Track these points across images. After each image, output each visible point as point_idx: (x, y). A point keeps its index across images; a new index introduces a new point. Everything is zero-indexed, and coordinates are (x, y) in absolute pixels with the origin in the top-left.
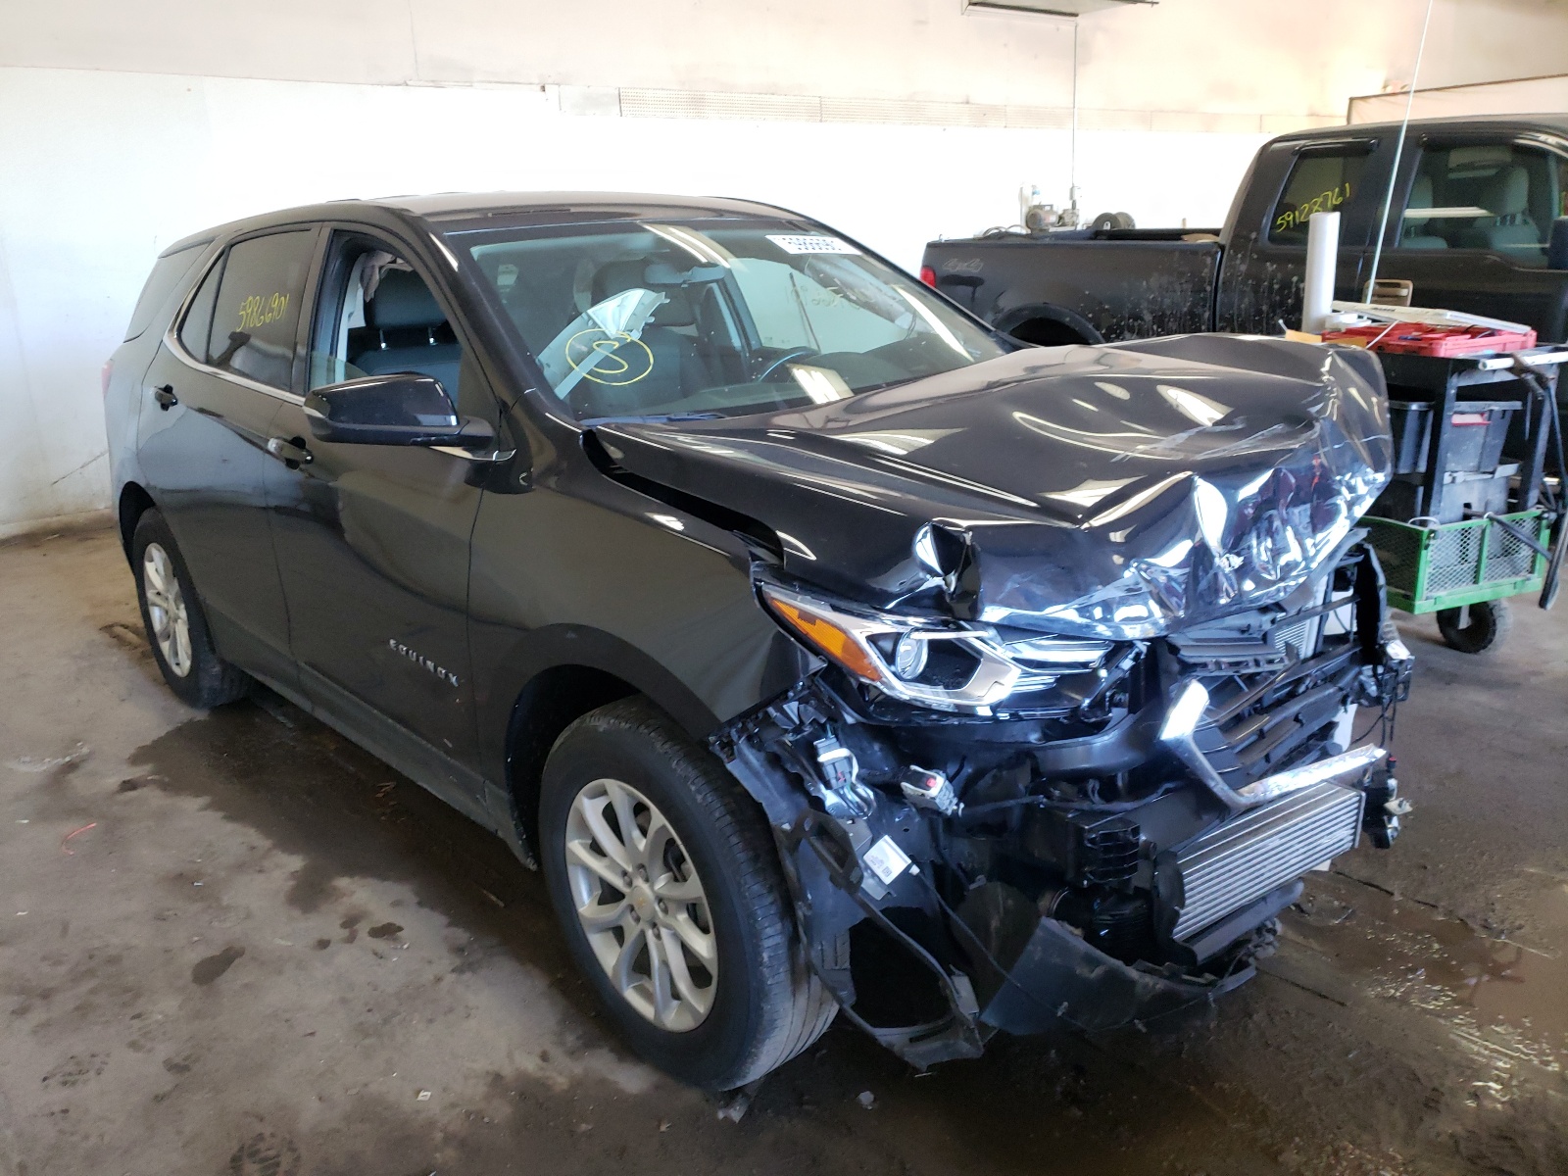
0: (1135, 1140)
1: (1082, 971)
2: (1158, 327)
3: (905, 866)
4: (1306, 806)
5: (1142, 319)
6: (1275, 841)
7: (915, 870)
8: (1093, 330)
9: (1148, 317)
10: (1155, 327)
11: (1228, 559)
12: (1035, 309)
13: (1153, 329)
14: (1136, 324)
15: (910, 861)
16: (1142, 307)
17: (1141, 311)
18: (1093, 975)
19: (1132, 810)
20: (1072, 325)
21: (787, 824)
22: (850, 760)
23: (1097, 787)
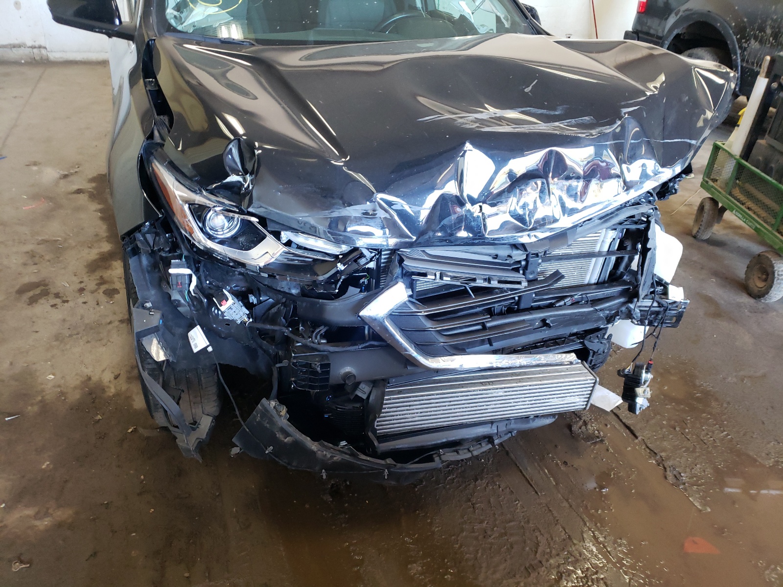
0: (343, 525)
1: (280, 436)
2: (773, 40)
3: (205, 345)
4: (545, 376)
5: (765, 32)
6: (501, 393)
7: (210, 349)
8: (733, 35)
9: (769, 31)
10: (771, 39)
11: (481, 207)
12: (702, 14)
13: (769, 41)
14: (760, 34)
15: (208, 343)
16: (767, 23)
17: (766, 26)
18: (286, 440)
19: (332, 352)
20: (721, 29)
21: (150, 303)
22: (190, 276)
23: (322, 332)
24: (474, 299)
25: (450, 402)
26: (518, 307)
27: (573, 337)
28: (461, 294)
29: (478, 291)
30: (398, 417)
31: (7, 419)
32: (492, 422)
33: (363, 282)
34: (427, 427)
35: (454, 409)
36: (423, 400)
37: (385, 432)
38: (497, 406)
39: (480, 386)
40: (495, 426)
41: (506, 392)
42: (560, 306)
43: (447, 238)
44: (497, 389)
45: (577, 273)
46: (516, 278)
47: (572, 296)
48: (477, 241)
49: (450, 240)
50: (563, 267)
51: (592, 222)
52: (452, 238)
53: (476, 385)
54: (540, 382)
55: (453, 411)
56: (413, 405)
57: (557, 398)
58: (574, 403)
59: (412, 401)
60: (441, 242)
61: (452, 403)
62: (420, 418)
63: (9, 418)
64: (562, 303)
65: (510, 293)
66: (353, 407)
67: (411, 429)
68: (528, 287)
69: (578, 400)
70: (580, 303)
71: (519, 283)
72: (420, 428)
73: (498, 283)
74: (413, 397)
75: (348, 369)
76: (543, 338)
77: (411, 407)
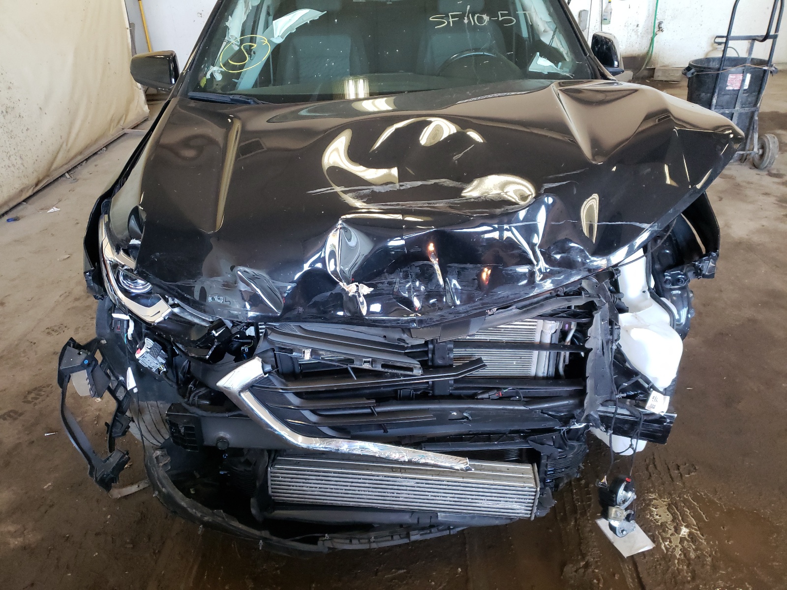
1: (159, 485)
7: (137, 390)
11: (357, 287)
15: (135, 385)
18: (163, 490)
19: (201, 416)
21: (105, 340)
22: (128, 321)
23: (201, 394)
24: (355, 381)
25: (352, 482)
26: (433, 392)
27: (515, 435)
28: (342, 373)
29: (360, 372)
30: (295, 488)
31: (46, 435)
32: (412, 512)
33: (244, 350)
34: (330, 503)
35: (359, 491)
36: (319, 476)
37: (283, 500)
38: (410, 496)
39: (389, 472)
40: (416, 516)
41: (417, 483)
42: (482, 399)
43: (322, 315)
44: (406, 478)
45: (516, 363)
46: (407, 364)
47: (498, 389)
48: (355, 321)
49: (324, 316)
50: (484, 355)
51: (508, 310)
52: (328, 317)
53: (385, 469)
54: (461, 480)
55: (357, 492)
56: (309, 479)
57: (487, 500)
58: (514, 509)
59: (307, 475)
60: (316, 318)
61: (353, 484)
62: (320, 493)
63: (48, 434)
64: (486, 396)
65: (402, 378)
66: (245, 470)
67: (312, 502)
68: (422, 375)
69: (518, 507)
70: (512, 399)
71: (411, 370)
72: (321, 503)
73: (382, 367)
74: (308, 471)
75: (222, 434)
76: (470, 431)
77: (307, 481)
